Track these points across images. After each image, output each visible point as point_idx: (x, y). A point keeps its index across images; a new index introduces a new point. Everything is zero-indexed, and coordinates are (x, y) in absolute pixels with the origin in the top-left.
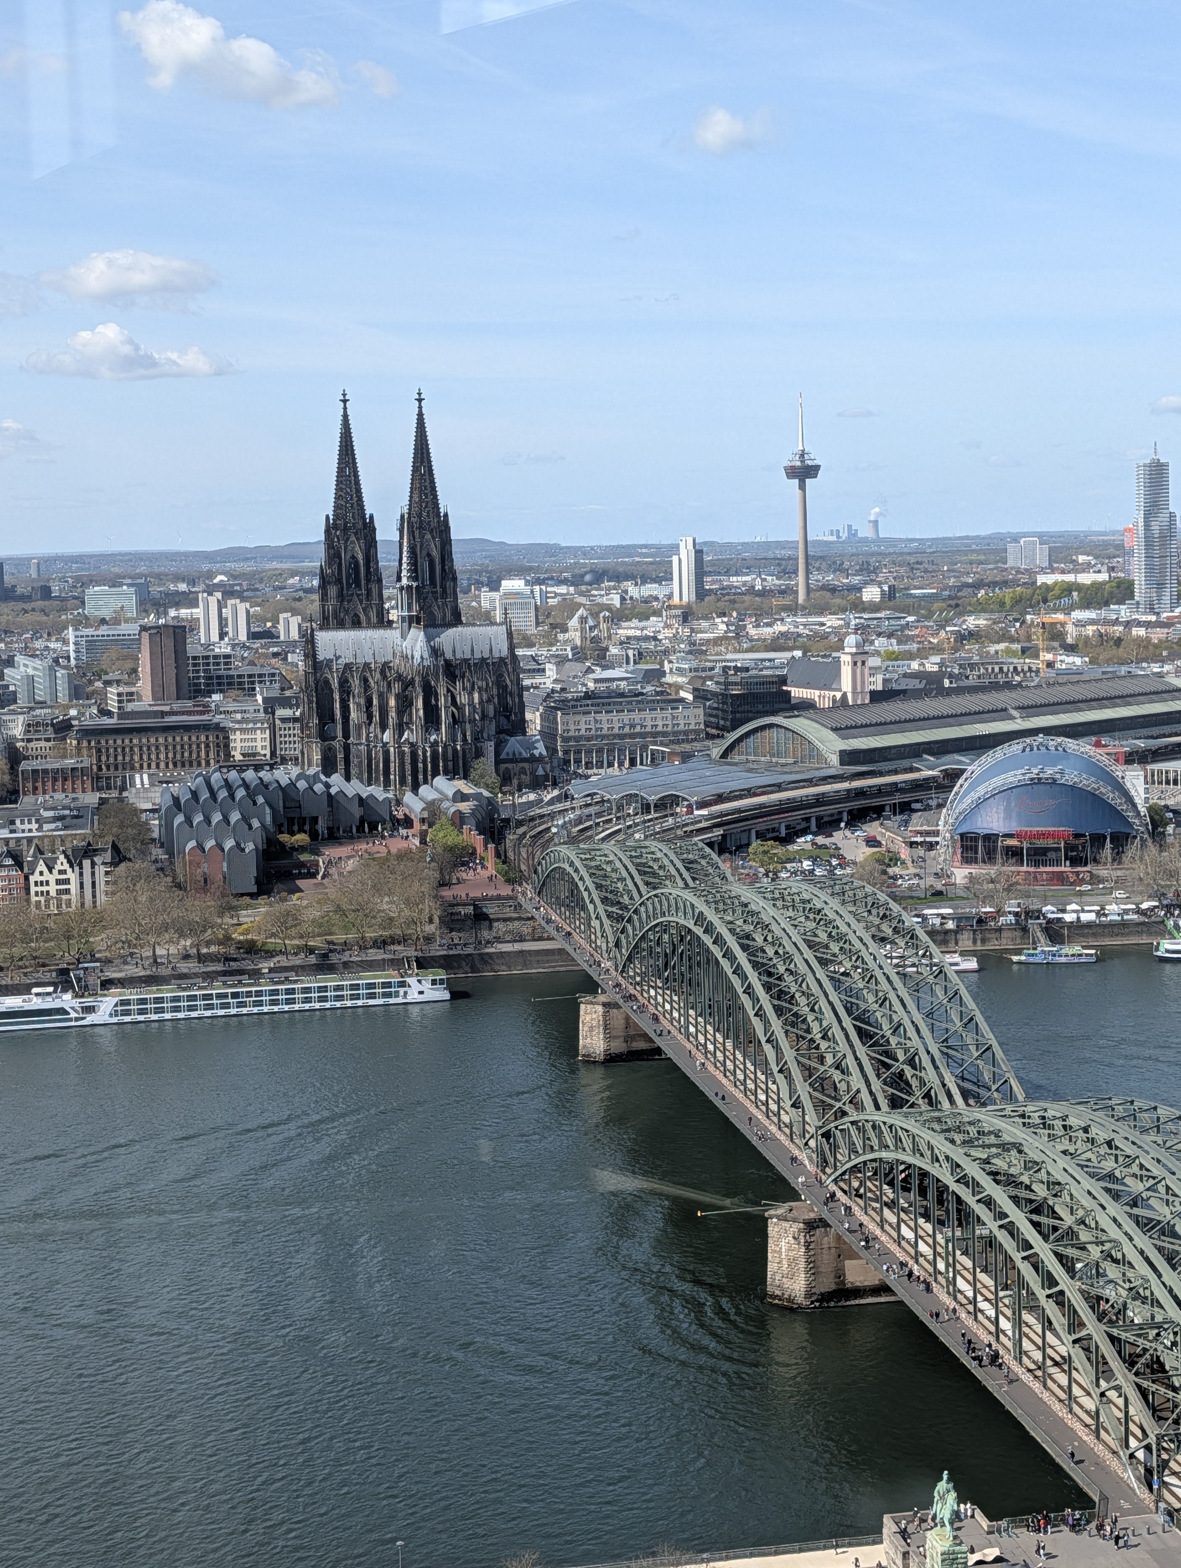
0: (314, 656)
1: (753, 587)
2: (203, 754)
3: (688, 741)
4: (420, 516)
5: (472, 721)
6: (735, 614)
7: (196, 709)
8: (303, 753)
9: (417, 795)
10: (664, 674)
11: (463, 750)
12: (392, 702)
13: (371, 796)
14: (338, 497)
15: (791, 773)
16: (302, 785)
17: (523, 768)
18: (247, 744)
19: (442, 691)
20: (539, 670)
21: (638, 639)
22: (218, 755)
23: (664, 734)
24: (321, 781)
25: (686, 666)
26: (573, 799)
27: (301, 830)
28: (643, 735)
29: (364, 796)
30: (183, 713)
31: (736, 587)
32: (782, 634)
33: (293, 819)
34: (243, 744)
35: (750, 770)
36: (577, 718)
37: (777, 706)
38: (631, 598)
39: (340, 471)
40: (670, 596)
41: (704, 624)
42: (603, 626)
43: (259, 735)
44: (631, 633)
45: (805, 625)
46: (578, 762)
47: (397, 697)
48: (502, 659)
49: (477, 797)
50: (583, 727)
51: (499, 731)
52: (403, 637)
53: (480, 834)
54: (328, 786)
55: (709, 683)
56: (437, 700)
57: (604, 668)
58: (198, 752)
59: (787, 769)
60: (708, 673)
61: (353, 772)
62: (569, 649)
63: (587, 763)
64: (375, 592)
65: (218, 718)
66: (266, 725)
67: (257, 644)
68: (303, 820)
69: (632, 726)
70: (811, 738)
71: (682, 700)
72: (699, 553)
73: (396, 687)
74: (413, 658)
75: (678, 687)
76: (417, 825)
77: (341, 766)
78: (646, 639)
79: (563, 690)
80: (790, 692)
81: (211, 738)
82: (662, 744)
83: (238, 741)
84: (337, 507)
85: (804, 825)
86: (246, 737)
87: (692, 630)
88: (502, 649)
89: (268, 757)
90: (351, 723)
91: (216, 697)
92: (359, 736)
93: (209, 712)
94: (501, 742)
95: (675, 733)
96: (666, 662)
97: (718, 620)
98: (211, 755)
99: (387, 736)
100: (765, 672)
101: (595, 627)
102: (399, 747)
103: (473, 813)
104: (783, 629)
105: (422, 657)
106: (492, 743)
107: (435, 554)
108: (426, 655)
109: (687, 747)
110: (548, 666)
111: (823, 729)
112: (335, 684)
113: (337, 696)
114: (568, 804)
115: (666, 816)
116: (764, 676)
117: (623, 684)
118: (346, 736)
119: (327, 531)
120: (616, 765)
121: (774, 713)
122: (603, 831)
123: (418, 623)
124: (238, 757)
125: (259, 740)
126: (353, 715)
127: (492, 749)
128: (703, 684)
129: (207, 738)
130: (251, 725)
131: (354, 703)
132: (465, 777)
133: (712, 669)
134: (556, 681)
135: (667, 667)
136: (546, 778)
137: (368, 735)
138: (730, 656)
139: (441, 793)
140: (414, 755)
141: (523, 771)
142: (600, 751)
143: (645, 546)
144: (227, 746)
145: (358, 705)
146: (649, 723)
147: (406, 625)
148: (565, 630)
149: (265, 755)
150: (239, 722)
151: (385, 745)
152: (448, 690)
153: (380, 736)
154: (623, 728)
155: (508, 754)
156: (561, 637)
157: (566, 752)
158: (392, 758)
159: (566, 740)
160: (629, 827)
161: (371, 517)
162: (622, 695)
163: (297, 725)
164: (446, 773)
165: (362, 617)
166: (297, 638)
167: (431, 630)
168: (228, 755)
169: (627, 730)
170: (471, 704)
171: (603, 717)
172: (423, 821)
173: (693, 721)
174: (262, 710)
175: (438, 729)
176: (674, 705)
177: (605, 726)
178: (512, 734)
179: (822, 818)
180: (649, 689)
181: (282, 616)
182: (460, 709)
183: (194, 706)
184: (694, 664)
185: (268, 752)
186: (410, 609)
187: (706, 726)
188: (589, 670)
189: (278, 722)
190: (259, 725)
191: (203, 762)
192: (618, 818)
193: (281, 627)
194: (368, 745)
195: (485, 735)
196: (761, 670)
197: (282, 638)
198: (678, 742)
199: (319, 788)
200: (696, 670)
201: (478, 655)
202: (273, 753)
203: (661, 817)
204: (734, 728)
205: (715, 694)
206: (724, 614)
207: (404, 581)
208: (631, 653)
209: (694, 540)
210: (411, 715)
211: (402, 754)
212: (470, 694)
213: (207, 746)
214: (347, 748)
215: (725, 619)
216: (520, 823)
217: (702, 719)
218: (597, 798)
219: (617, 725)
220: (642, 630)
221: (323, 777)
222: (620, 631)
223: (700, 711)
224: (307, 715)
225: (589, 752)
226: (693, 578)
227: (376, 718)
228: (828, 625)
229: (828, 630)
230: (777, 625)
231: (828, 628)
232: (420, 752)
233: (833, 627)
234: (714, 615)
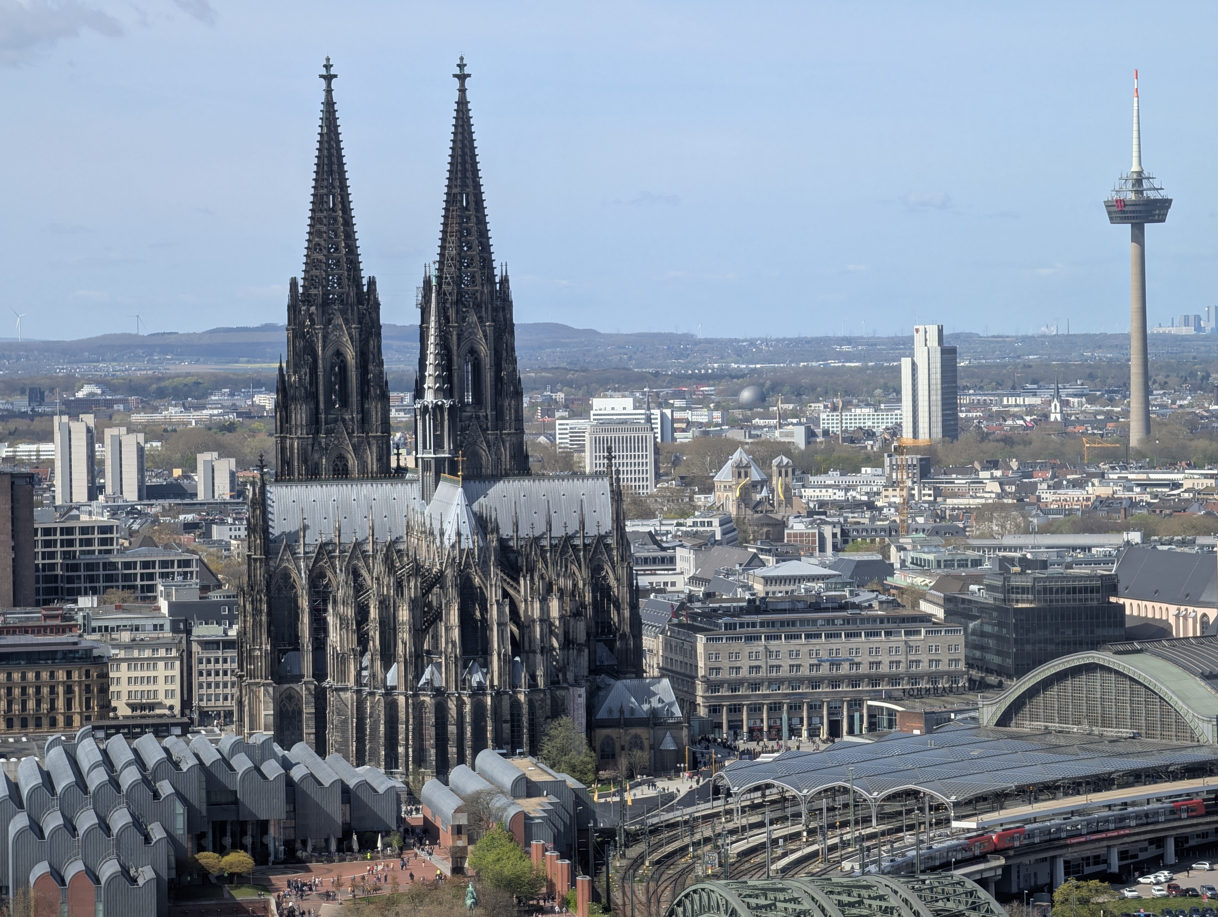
0: (265, 530)
1: (1046, 416)
2: (60, 704)
3: (936, 692)
4: (458, 280)
5: (546, 650)
6: (1014, 464)
7: (50, 622)
8: (240, 703)
9: (446, 783)
10: (890, 570)
11: (531, 703)
12: (404, 614)
13: (365, 785)
14: (313, 247)
15: (1127, 754)
16: (241, 763)
17: (636, 736)
18: (139, 688)
19: (493, 595)
20: (663, 560)
21: (840, 506)
22: (88, 707)
23: (894, 679)
24: (274, 756)
25: (931, 557)
26: (729, 794)
27: (237, 846)
28: (855, 681)
29: (352, 783)
30: (25, 630)
31: (1015, 416)
32: (1102, 501)
33: (223, 824)
34: (133, 688)
35: (1054, 748)
36: (736, 646)
37: (1099, 632)
38: (826, 433)
39: (318, 202)
40: (895, 431)
41: (960, 482)
42: (778, 483)
43: (161, 671)
44: (827, 495)
45: (1144, 486)
46: (735, 727)
47: (414, 605)
48: (601, 538)
49: (556, 788)
50: (745, 663)
51: (595, 670)
52: (426, 496)
53: (562, 857)
54: (287, 765)
55: (974, 588)
56: (484, 609)
57: (782, 557)
58: (52, 702)
59: (1120, 748)
60: (971, 571)
61: (332, 737)
62: (716, 522)
63: (751, 731)
64: (375, 417)
65: (90, 638)
66: (174, 653)
67: (156, 507)
68: (240, 828)
69: (835, 663)
70: (1163, 690)
71: (926, 618)
72: (949, 354)
73: (412, 588)
74: (442, 534)
75: (918, 595)
76: (447, 839)
77: (308, 729)
78: (856, 506)
79: (709, 596)
80: (1123, 606)
81: (75, 676)
82: (890, 698)
83: (124, 681)
84: (311, 264)
85: (1153, 851)
86: (139, 674)
87: (938, 492)
88: (601, 519)
89: (177, 710)
90: (329, 650)
91: (85, 602)
92: (343, 675)
93: (71, 628)
94: (599, 688)
95: (914, 678)
96: (893, 549)
97: (984, 475)
98: (76, 707)
99: (394, 676)
100: (1076, 571)
101: (763, 483)
102: (416, 695)
103: (550, 817)
104: (1104, 491)
105: (459, 534)
106: (582, 691)
107: (484, 350)
108: (466, 530)
109: (935, 705)
110: (680, 553)
111: (1186, 675)
112: (301, 580)
113: (304, 603)
114: (719, 805)
115: (899, 830)
116: (1075, 578)
117: (818, 586)
118: (320, 673)
119: (293, 309)
120: (805, 733)
121: (1094, 645)
122: (785, 855)
123: (453, 472)
124: (123, 711)
125: (161, 680)
127: (582, 701)
128: (964, 588)
129: (69, 674)
130: (147, 653)
131: (336, 614)
132: (533, 752)
133: (977, 563)
134: (694, 580)
135: (895, 557)
136: (679, 755)
137: (359, 675)
138: (1009, 540)
139: (490, 780)
140: (441, 710)
141: (637, 743)
142: (774, 708)
143: (848, 341)
144: (104, 690)
145: (343, 620)
146: (864, 659)
147: (431, 475)
148: (709, 489)
149: (171, 708)
150: (127, 647)
151: (389, 691)
152: (506, 594)
153: (380, 676)
154: (818, 666)
155: (610, 711)
156: (700, 499)
157: (714, 710)
158: (402, 715)
159: (712, 686)
160: (833, 848)
161: (372, 282)
162: (816, 606)
163: (232, 653)
164: (498, 744)
165: (352, 462)
166: (227, 498)
167: (475, 485)
168: (106, 707)
169: (825, 670)
170: (545, 620)
171: (781, 645)
172: (458, 830)
173: (945, 657)
174: (167, 627)
175: (486, 664)
176: (912, 626)
177: (785, 663)
178: (617, 674)
179: (1186, 839)
180: (864, 596)
181: (202, 458)
182: (524, 626)
183: (46, 617)
184: (945, 554)
185: (176, 702)
186: (438, 446)
187: (969, 665)
188: (754, 562)
189: (195, 648)
190: (162, 653)
191: (61, 719)
192: (811, 832)
193: (199, 478)
194: (359, 692)
195: (570, 676)
196: (1069, 566)
197: (201, 497)
198: (920, 694)
199: (271, 768)
200: (949, 564)
201: (558, 532)
202: (186, 704)
203: (890, 832)
204: (1020, 672)
205: (984, 608)
206: (993, 464)
207: (429, 398)
208: (828, 531)
209: (940, 331)
210: (436, 638)
211: (419, 707)
212: (544, 601)
213: (69, 690)
214: (320, 697)
215: (998, 473)
216: (633, 838)
217: (961, 653)
218: (772, 795)
219: (806, 662)
220: (847, 490)
221: (277, 748)
222: (808, 493)
223: (959, 639)
224: (250, 635)
225: (755, 709)
226: (937, 397)
227: (375, 642)
228: (1185, 487)
229: (1186, 495)
230: (1093, 485)
231: (1185, 491)
232: (452, 705)
233: (1196, 491)
234: (977, 465)
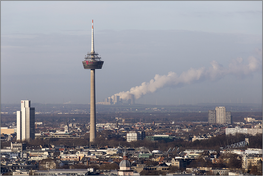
6: (53, 146)
40: (15, 135)
41: (35, 152)
45: (94, 154)
72: (32, 110)
87: (28, 155)
97: (43, 149)
104: (82, 155)
206: (46, 146)
209: (30, 102)
215: (48, 149)
226: (28, 124)
228: (107, 154)
229: (108, 156)
230: (78, 153)
231: (107, 155)
233: (111, 155)
234: (41, 146)
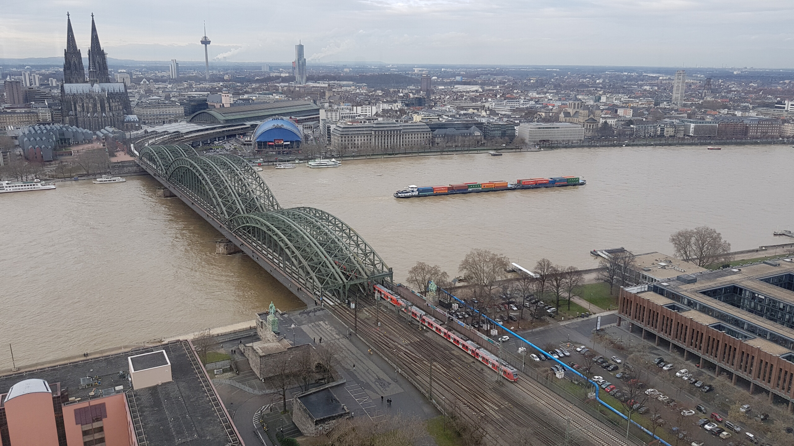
0: (64, 91)
4: (95, 50)
5: (116, 111)
6: (189, 81)
7: (26, 106)
8: (63, 120)
9: (100, 132)
10: (171, 98)
11: (113, 119)
12: (90, 105)
13: (86, 132)
14: (68, 44)
16: (64, 129)
17: (132, 124)
19: (106, 102)
20: (133, 96)
21: (162, 88)
24: (70, 128)
26: (148, 133)
27: (65, 142)
28: (166, 115)
29: (84, 132)
33: (62, 139)
34: (43, 117)
35: (198, 125)
36: (147, 110)
37: (205, 107)
39: (68, 36)
42: (151, 84)
43: (47, 114)
44: (159, 86)
47: (92, 104)
48: (123, 93)
49: (119, 132)
50: (148, 112)
51: (124, 114)
52: (92, 86)
53: (121, 143)
54: (72, 129)
55: (184, 101)
56: (104, 105)
57: (153, 96)
59: (209, 124)
61: (79, 125)
62: (141, 90)
63: (150, 123)
64: (82, 72)
65: (33, 109)
66: (49, 111)
68: (65, 140)
71: (177, 105)
72: (177, 64)
73: (92, 101)
74: (96, 92)
75: (176, 102)
76: (101, 140)
77: (75, 123)
78: (164, 88)
79: (141, 102)
80: (208, 103)
82: (172, 117)
83: (41, 116)
86: (43, 115)
88: (122, 89)
89: (51, 121)
90: (77, 111)
91: (32, 103)
92: (81, 115)
93: (30, 107)
94: (125, 117)
95: (176, 114)
97: (184, 83)
101: (149, 84)
102: (93, 118)
103: (119, 137)
104: (203, 86)
106: (122, 117)
107: (100, 62)
108: (100, 91)
110: (136, 95)
112: (72, 100)
113: (72, 103)
114: (146, 134)
116: (201, 99)
118: (76, 115)
119: (65, 54)
121: (204, 109)
122: (158, 142)
123: (97, 82)
125: (47, 116)
126: (78, 109)
129: (31, 115)
130: (45, 111)
131: (78, 105)
132: (114, 127)
133: (184, 97)
136: (139, 127)
137: (83, 115)
138: (189, 93)
139: (108, 131)
140: (98, 120)
144: (38, 117)
145: (80, 106)
146: (168, 111)
147: (93, 82)
151: (89, 117)
153: (87, 115)
155: (127, 121)
156: (138, 87)
157: (144, 120)
158: (91, 121)
159: (144, 116)
161: (79, 50)
162: (159, 103)
164: (109, 125)
165: (78, 80)
167: (101, 84)
169: (161, 113)
171: (154, 109)
172: (103, 139)
173: (180, 111)
174: (48, 107)
175: (105, 113)
176: (175, 106)
177: (155, 112)
178: (128, 115)
185: (51, 119)
186: (93, 77)
187: (184, 113)
188: (148, 96)
190: (47, 111)
194: (83, 117)
196: (199, 97)
199: (69, 130)
200: (180, 97)
201: (116, 92)
202: (53, 120)
204: (193, 113)
205: (186, 104)
207: (91, 70)
209: (175, 60)
210: (96, 109)
211: (94, 120)
214: (77, 118)
216: (133, 140)
217: (183, 111)
219: (158, 112)
222: (156, 85)
223: (183, 108)
226: (176, 71)
227: (86, 110)
232: (100, 119)
